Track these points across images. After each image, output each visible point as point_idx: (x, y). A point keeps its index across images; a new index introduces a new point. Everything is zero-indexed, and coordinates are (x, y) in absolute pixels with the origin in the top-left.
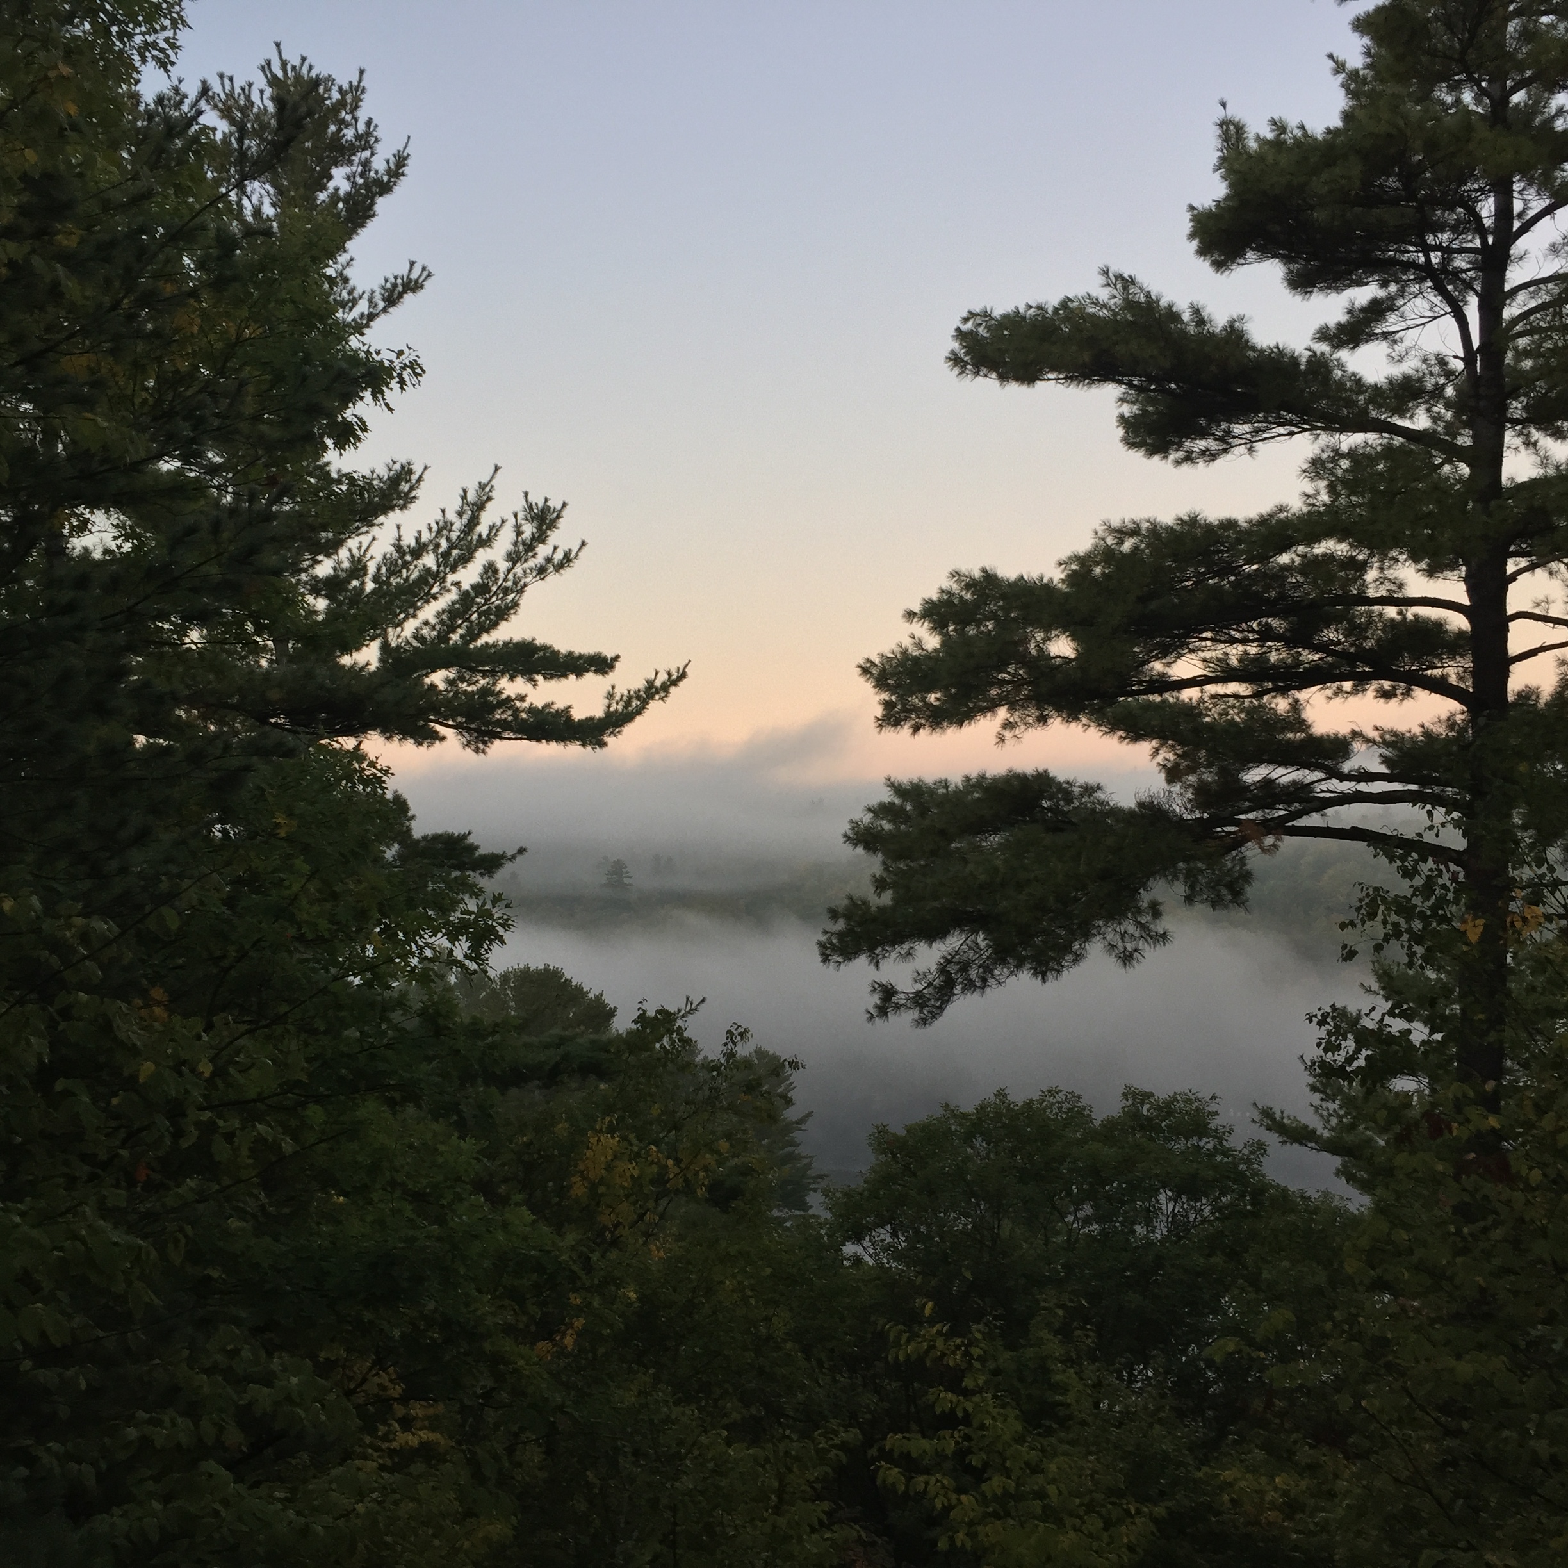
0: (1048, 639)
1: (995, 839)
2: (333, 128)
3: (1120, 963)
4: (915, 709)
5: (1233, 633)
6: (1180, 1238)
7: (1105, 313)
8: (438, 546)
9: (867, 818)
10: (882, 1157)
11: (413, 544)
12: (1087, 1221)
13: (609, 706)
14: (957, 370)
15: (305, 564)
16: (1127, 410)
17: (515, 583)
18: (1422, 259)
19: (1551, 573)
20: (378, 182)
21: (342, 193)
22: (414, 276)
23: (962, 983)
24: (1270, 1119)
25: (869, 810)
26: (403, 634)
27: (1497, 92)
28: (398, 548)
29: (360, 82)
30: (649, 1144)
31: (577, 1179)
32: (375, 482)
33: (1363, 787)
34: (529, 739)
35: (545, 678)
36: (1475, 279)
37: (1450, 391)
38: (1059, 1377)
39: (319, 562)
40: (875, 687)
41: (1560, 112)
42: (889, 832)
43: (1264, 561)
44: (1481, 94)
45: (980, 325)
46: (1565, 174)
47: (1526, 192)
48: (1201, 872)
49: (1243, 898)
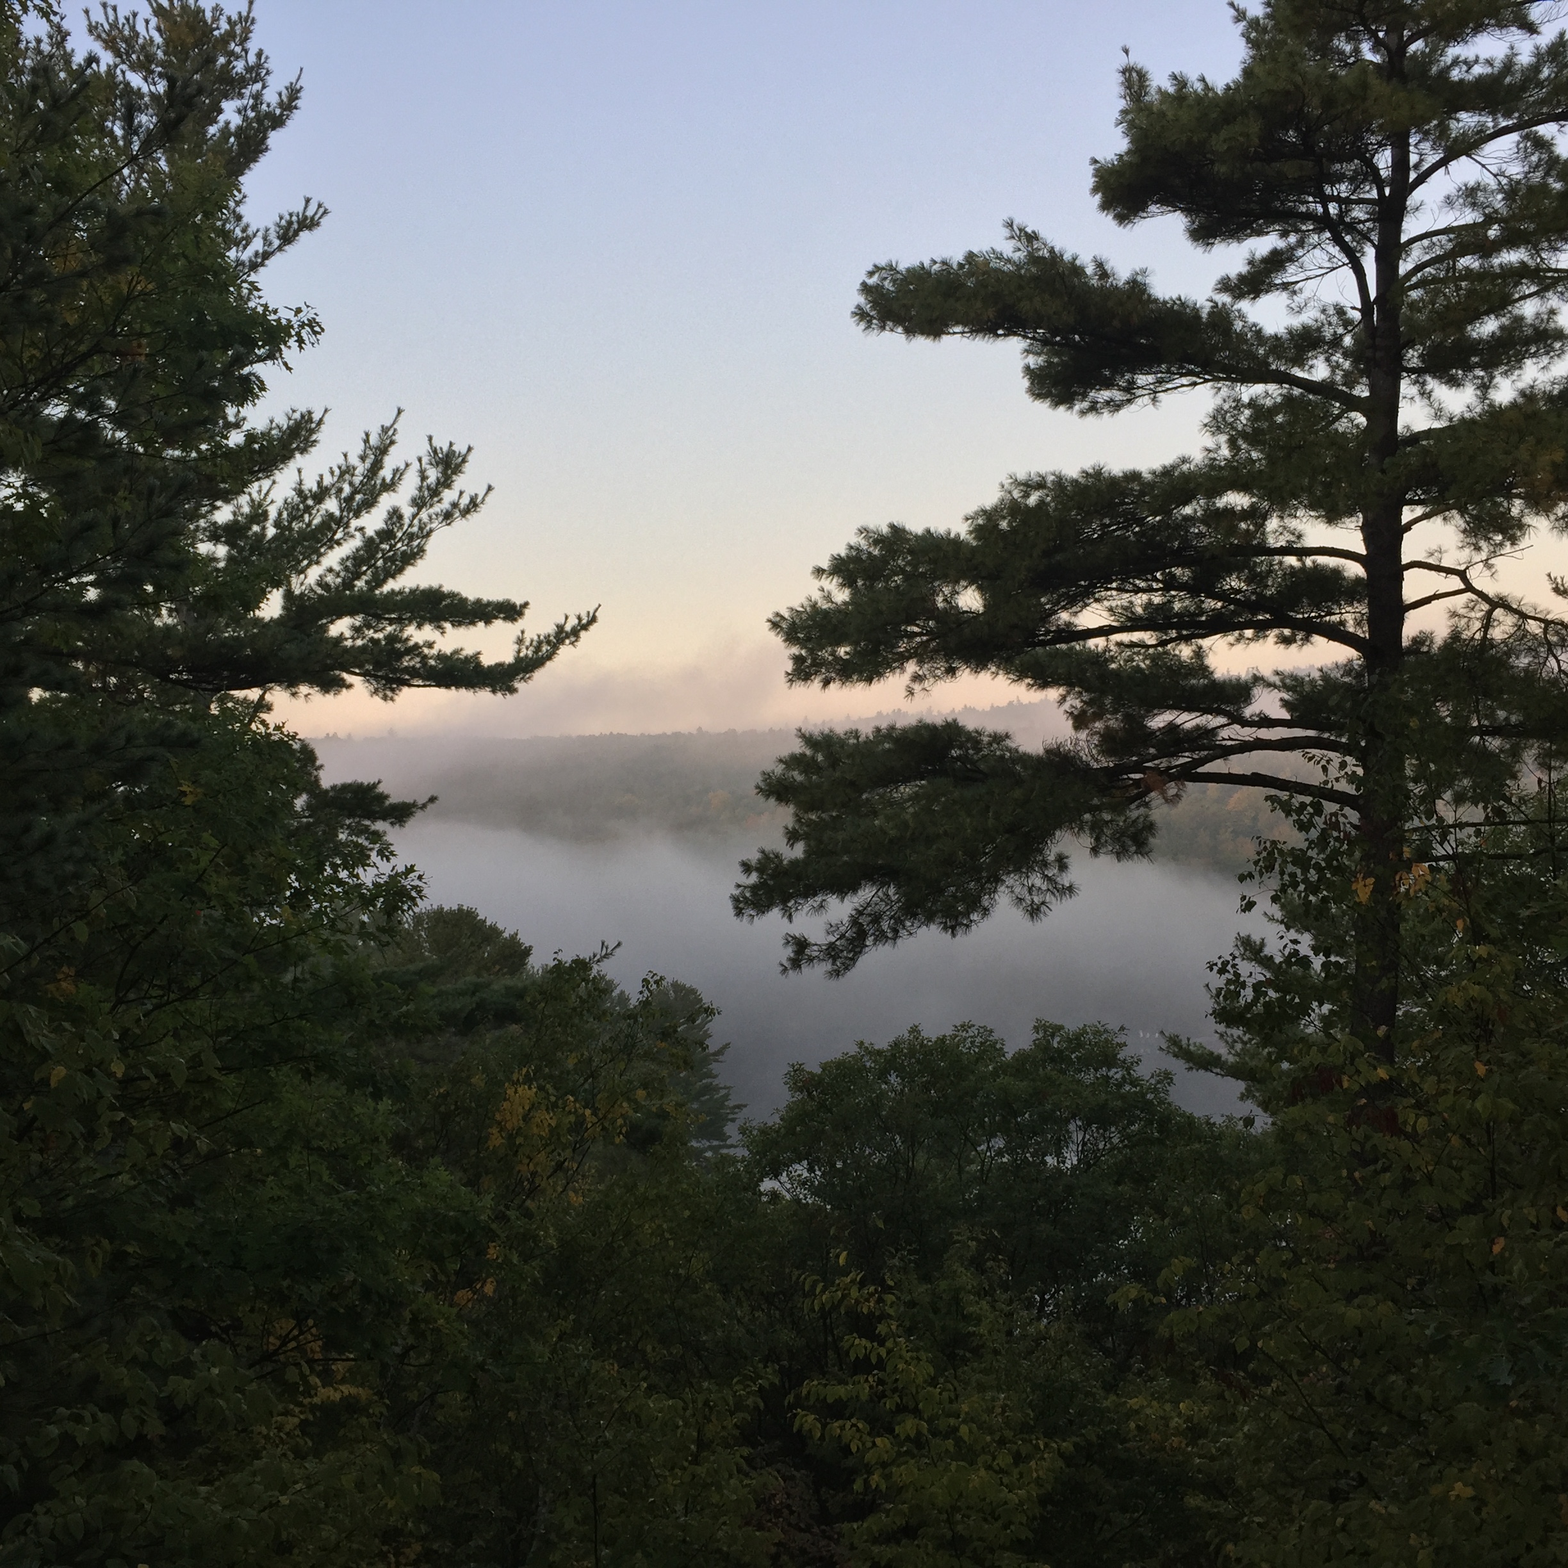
0: (955, 593)
1: (906, 790)
2: (222, 60)
3: (1027, 916)
4: (825, 663)
5: (1137, 582)
6: (1089, 1166)
7: (1009, 267)
8: (340, 490)
9: (779, 769)
10: (798, 1096)
11: (315, 488)
12: (1000, 1153)
13: (519, 651)
14: (863, 325)
15: (204, 510)
16: (1033, 361)
17: (421, 529)
18: (1320, 210)
19: (1446, 520)
20: (270, 115)
21: (233, 127)
22: (310, 213)
23: (873, 934)
24: (1178, 1048)
25: (781, 761)
26: (307, 582)
27: (1393, 42)
28: (300, 492)
29: (249, 12)
30: (566, 1094)
31: (494, 1130)
32: (274, 432)
33: (1265, 734)
34: (438, 685)
35: (453, 625)
36: (1372, 230)
37: (1348, 341)
38: (972, 1309)
39: (218, 508)
40: (785, 641)
41: (1456, 62)
42: (801, 783)
43: (1168, 513)
44: (1377, 46)
45: (886, 278)
46: (1461, 124)
47: (1422, 146)
48: (1106, 823)
49: (1147, 849)
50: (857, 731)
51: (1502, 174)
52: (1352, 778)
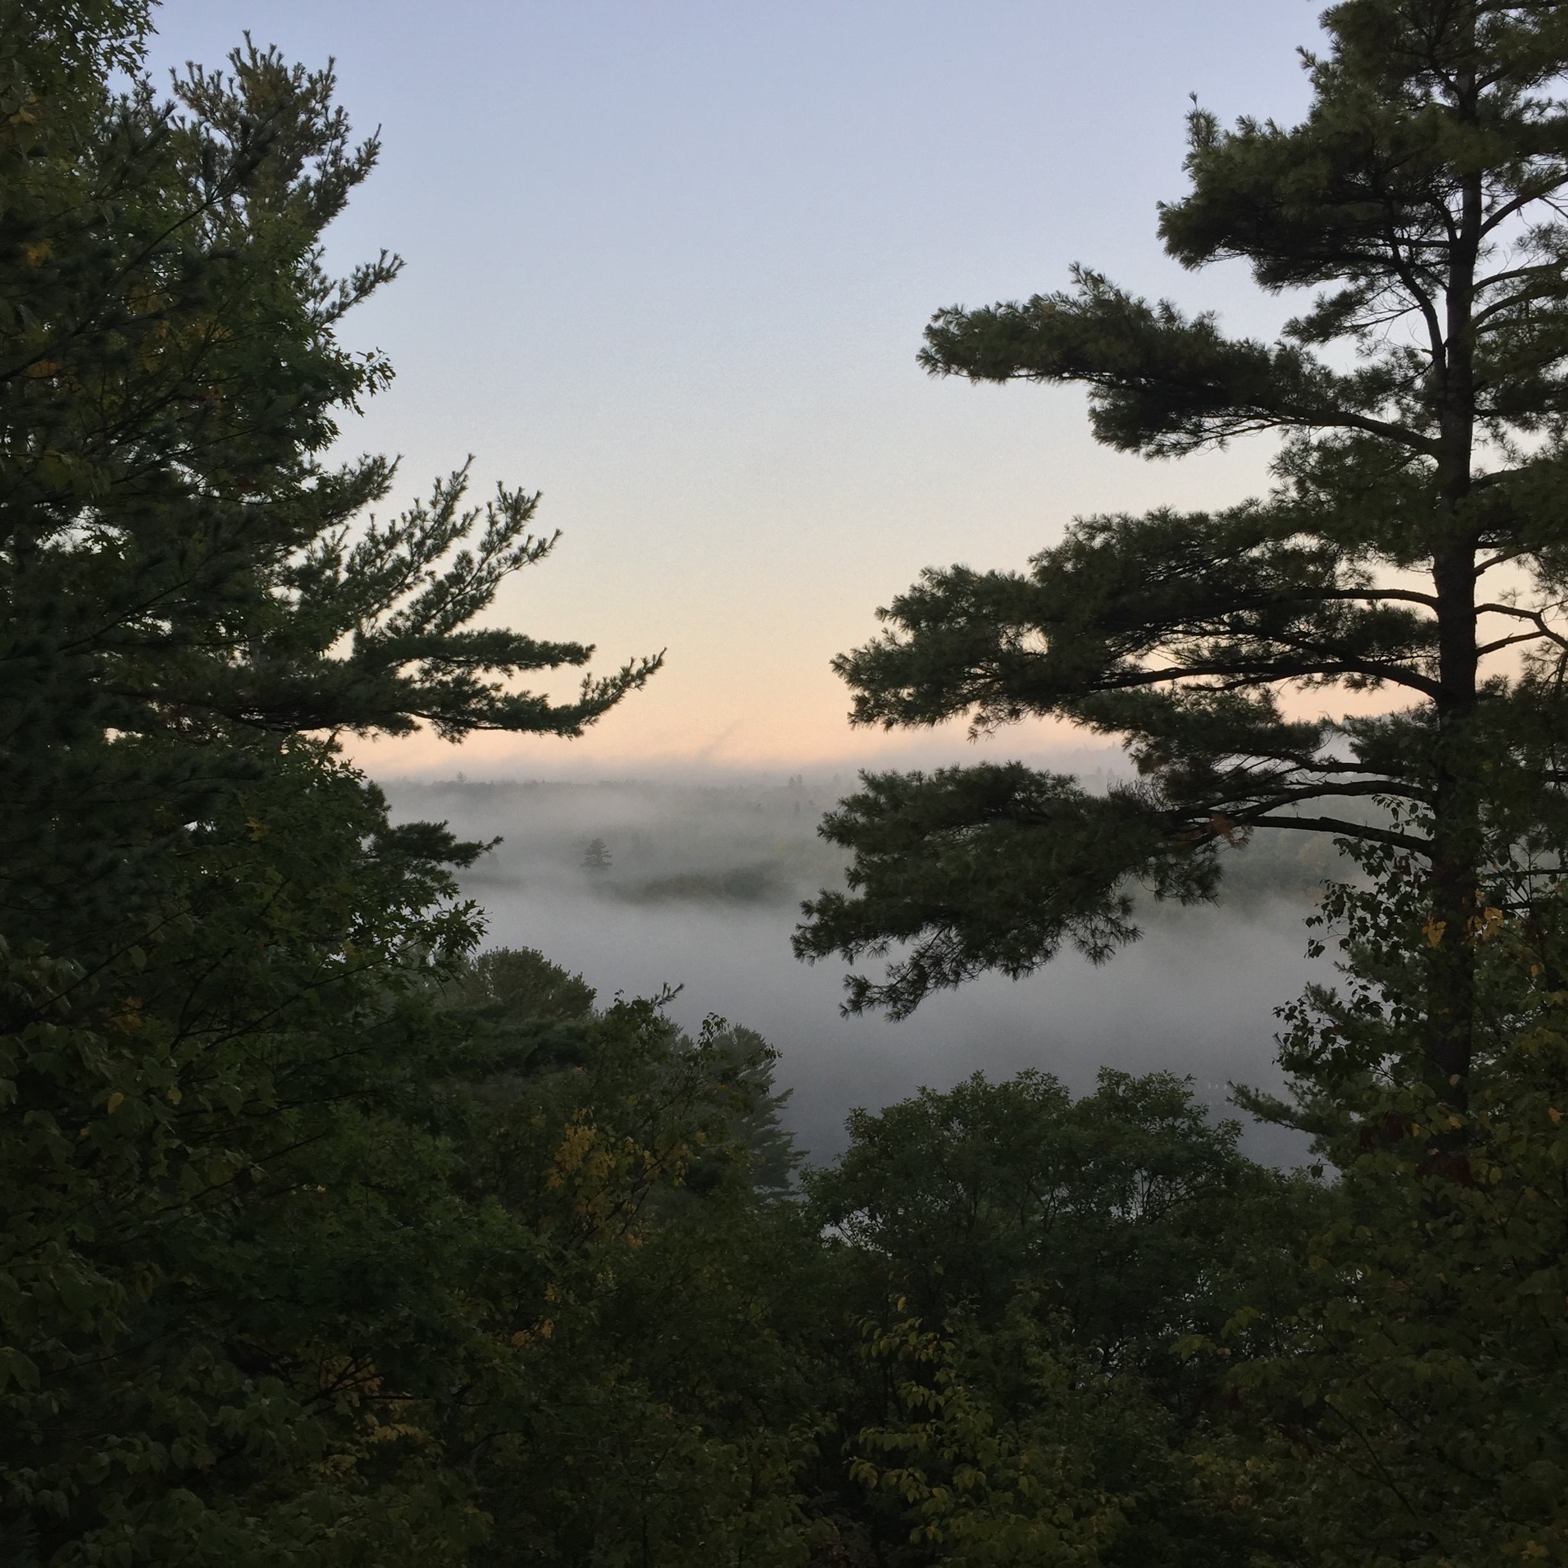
0: (1019, 635)
1: (968, 833)
2: (303, 117)
3: (1090, 959)
4: (888, 705)
5: (1204, 625)
6: (1155, 1218)
7: (1074, 310)
8: (411, 535)
9: (841, 811)
10: (860, 1142)
11: (387, 534)
12: (1064, 1202)
13: (585, 694)
14: (928, 368)
15: (278, 554)
16: (1099, 404)
17: (490, 573)
18: (1390, 252)
19: (1519, 562)
20: (349, 170)
21: (312, 182)
22: (386, 265)
23: (934, 977)
24: (1247, 1099)
25: (843, 802)
26: (378, 625)
27: (1465, 85)
28: (372, 537)
29: (330, 71)
30: (625, 1135)
31: (553, 1170)
32: (346, 477)
33: (1333, 778)
34: (505, 728)
35: (520, 668)
36: (1444, 273)
37: (1419, 383)
38: (1035, 1360)
39: (292, 553)
40: (848, 682)
41: (1528, 105)
42: (864, 825)
43: (1235, 555)
44: (1449, 89)
45: (951, 322)
46: (1534, 167)
47: (1494, 188)
48: (1171, 866)
49: (1213, 893)
50: (920, 774)
52: (1423, 822)
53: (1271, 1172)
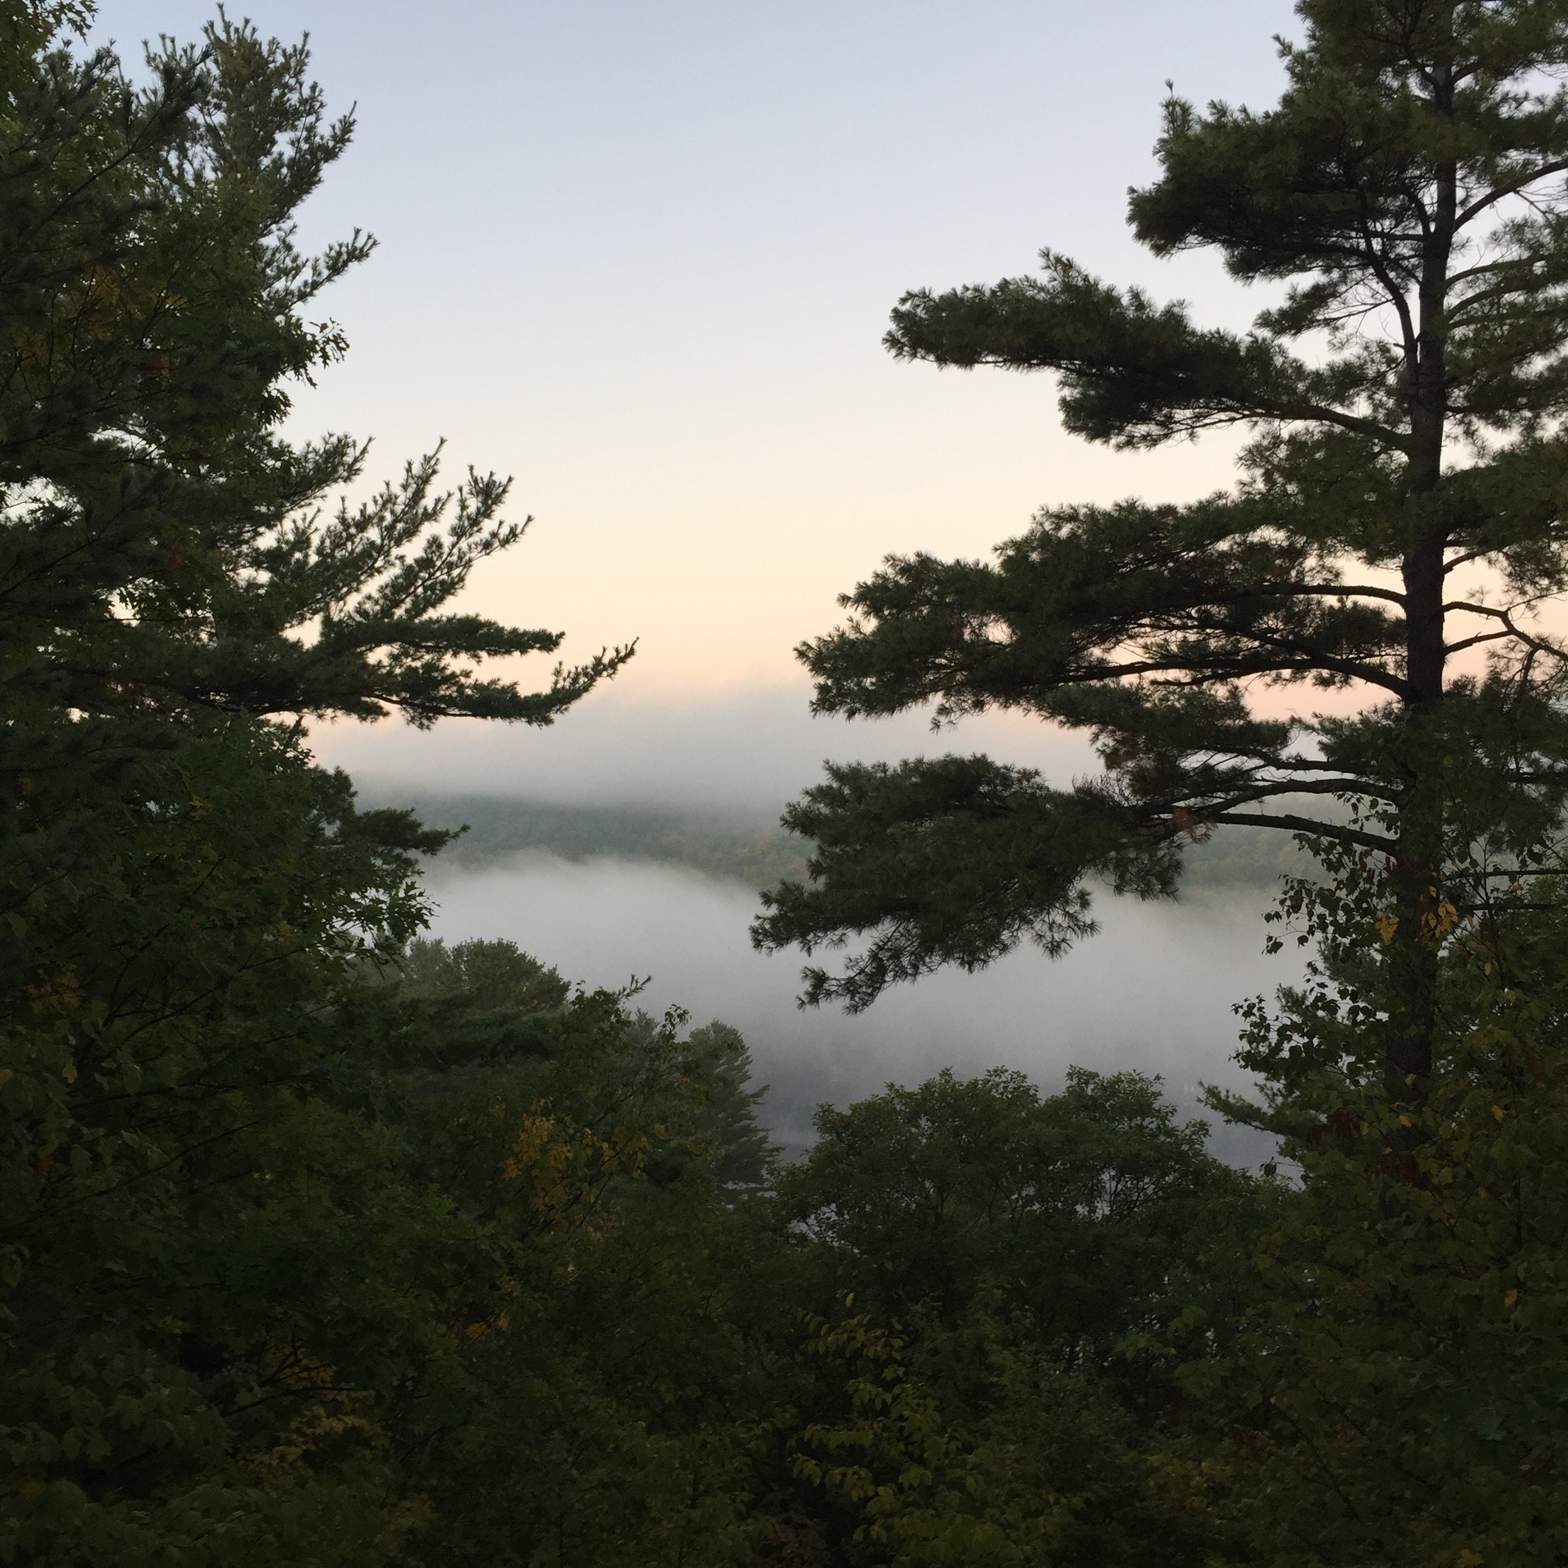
0: (983, 625)
1: (930, 825)
2: (276, 92)
3: (1047, 953)
4: (850, 693)
5: (1172, 619)
6: (1122, 1218)
7: (1042, 296)
8: (382, 519)
9: (805, 801)
10: (828, 1137)
11: (358, 517)
12: (1029, 1201)
13: (556, 683)
14: (893, 352)
15: (247, 536)
16: (1067, 392)
17: (460, 558)
18: (1363, 245)
19: (1490, 562)
20: (323, 148)
21: (286, 158)
22: (359, 244)
23: (893, 970)
24: (1216, 1099)
25: (807, 793)
26: (346, 608)
27: (1441, 78)
28: (343, 520)
29: (304, 46)
30: (584, 1127)
31: (511, 1161)
32: (310, 456)
33: (1300, 775)
34: (474, 715)
35: (489, 654)
36: (1417, 266)
37: (1391, 379)
38: (995, 1359)
39: (261, 534)
40: (811, 670)
41: (1505, 99)
42: (826, 816)
43: (1201, 547)
44: (1426, 80)
45: (918, 306)
46: (1508, 161)
47: (1467, 180)
48: (1131, 860)
49: (1173, 888)
50: (885, 765)
51: (1551, 211)
52: (1383, 816)
53: (1239, 1173)
